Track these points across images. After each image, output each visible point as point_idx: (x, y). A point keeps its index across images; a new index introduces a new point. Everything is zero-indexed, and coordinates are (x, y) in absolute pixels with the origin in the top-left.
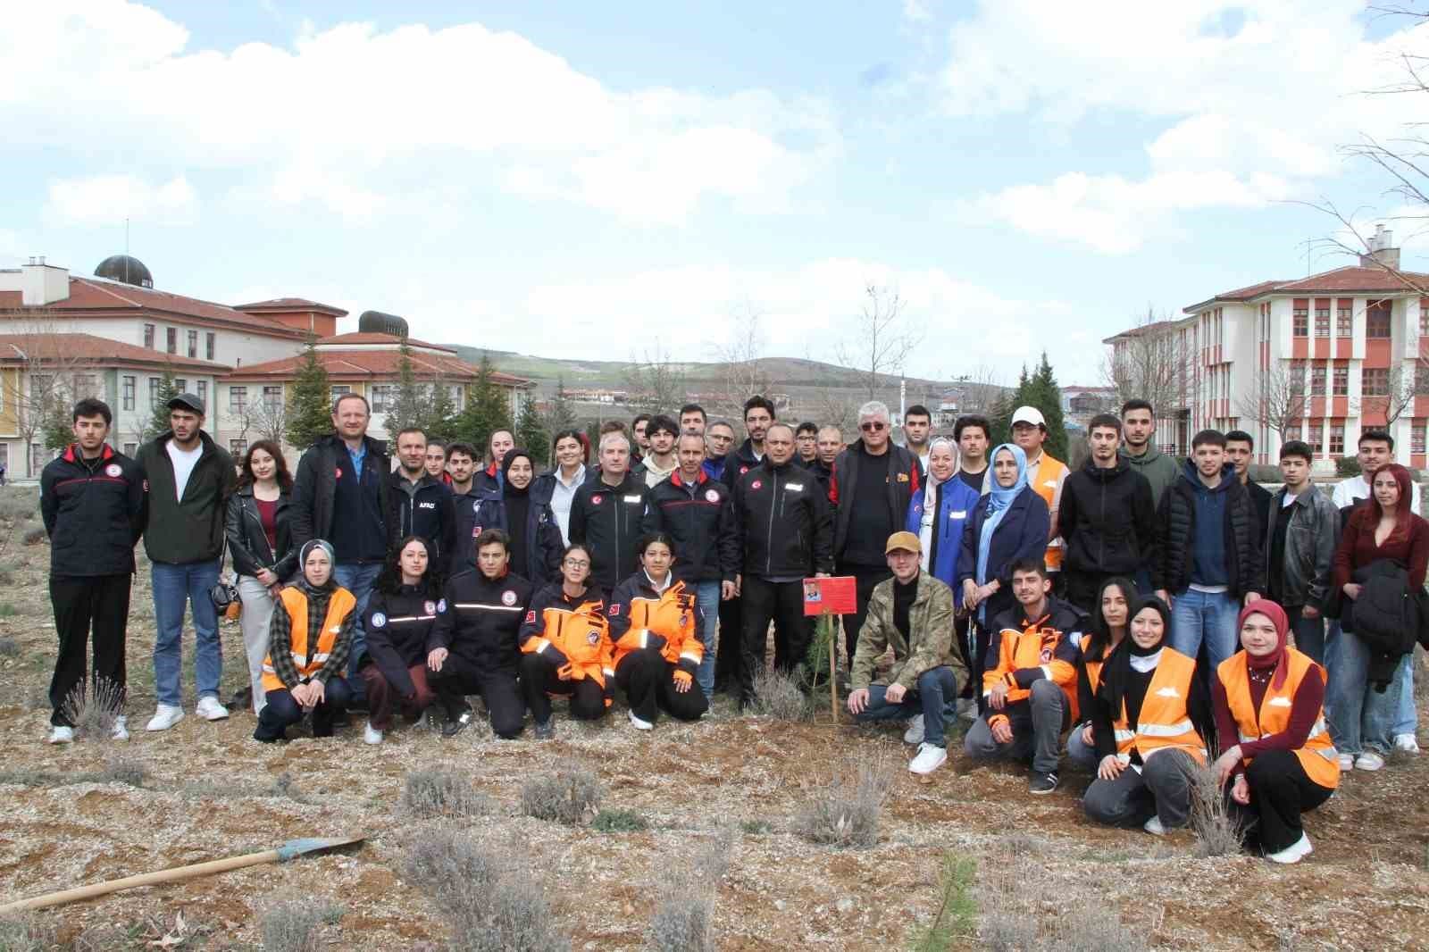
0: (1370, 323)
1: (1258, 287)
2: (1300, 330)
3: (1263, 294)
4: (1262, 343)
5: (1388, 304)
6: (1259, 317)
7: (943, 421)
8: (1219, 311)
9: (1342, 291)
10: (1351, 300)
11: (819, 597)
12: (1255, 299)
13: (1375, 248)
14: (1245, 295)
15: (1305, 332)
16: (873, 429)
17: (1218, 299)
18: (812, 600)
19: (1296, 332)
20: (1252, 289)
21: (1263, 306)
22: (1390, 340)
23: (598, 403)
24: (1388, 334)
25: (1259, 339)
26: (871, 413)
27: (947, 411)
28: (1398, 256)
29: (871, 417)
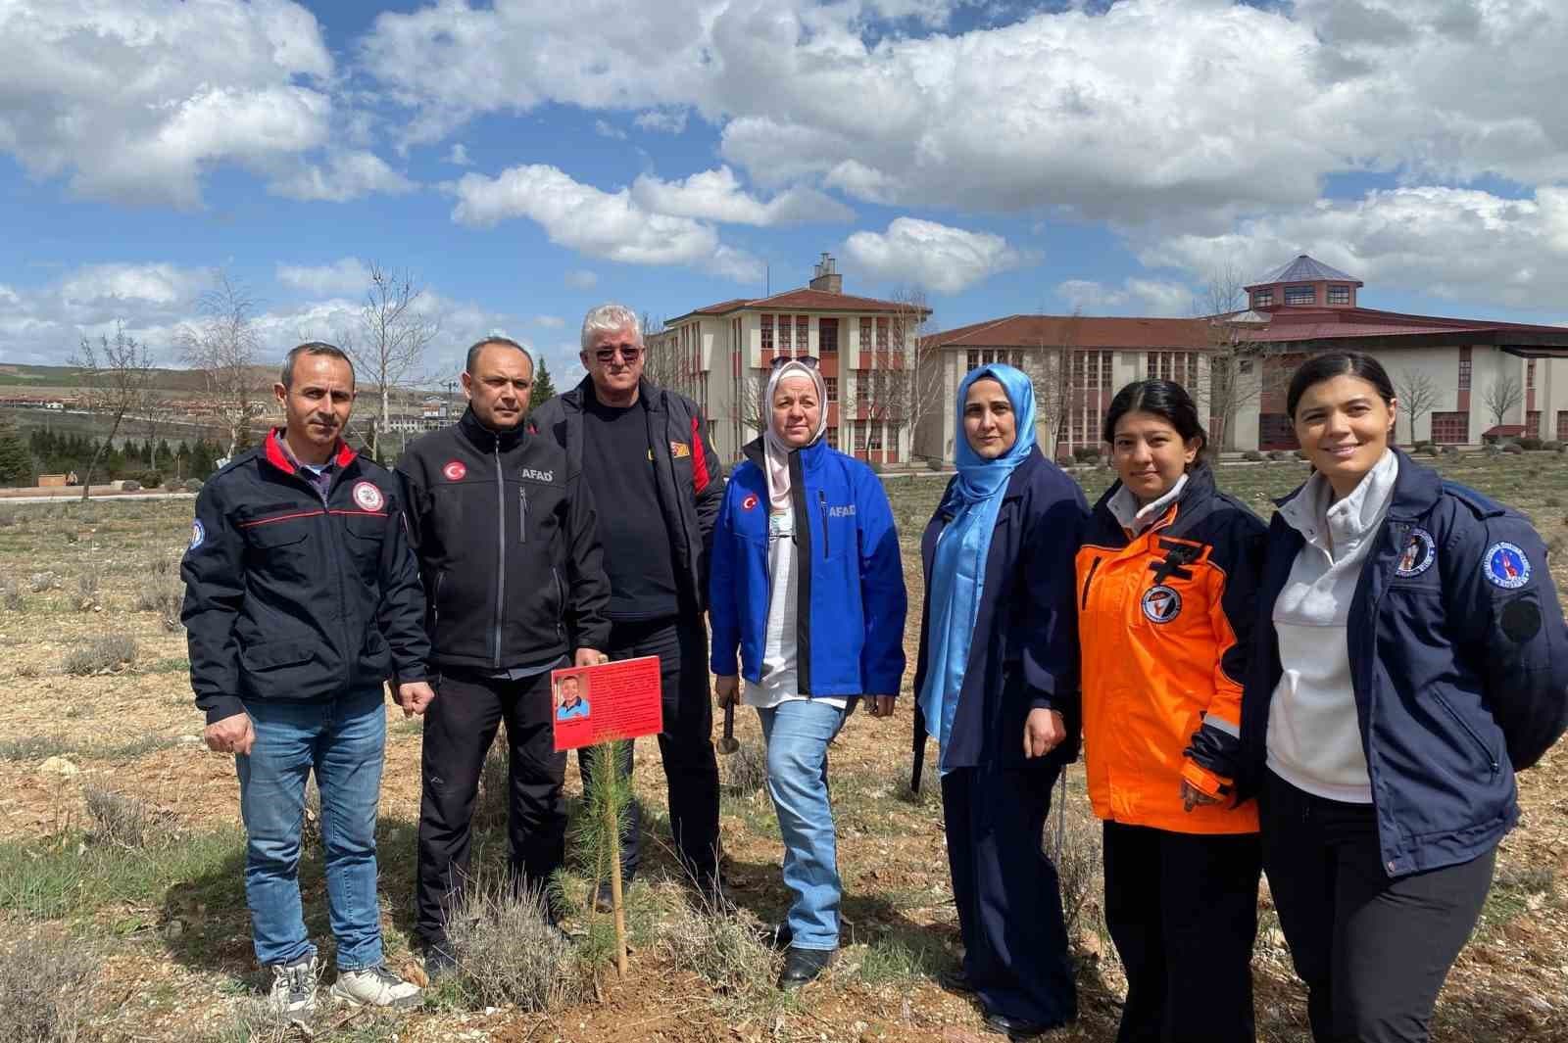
0: (822, 339)
1: (730, 304)
2: (767, 344)
3: (736, 309)
4: (735, 354)
5: (835, 322)
6: (731, 330)
7: (426, 427)
8: (696, 326)
9: (801, 309)
10: (806, 317)
11: (585, 710)
12: (728, 315)
13: (823, 273)
14: (720, 311)
15: (771, 345)
16: (619, 357)
17: (695, 313)
18: (571, 715)
19: (763, 345)
20: (723, 305)
21: (734, 321)
22: (837, 354)
23: (43, 410)
24: (836, 348)
25: (731, 351)
26: (614, 327)
27: (431, 418)
28: (840, 281)
29: (615, 335)
